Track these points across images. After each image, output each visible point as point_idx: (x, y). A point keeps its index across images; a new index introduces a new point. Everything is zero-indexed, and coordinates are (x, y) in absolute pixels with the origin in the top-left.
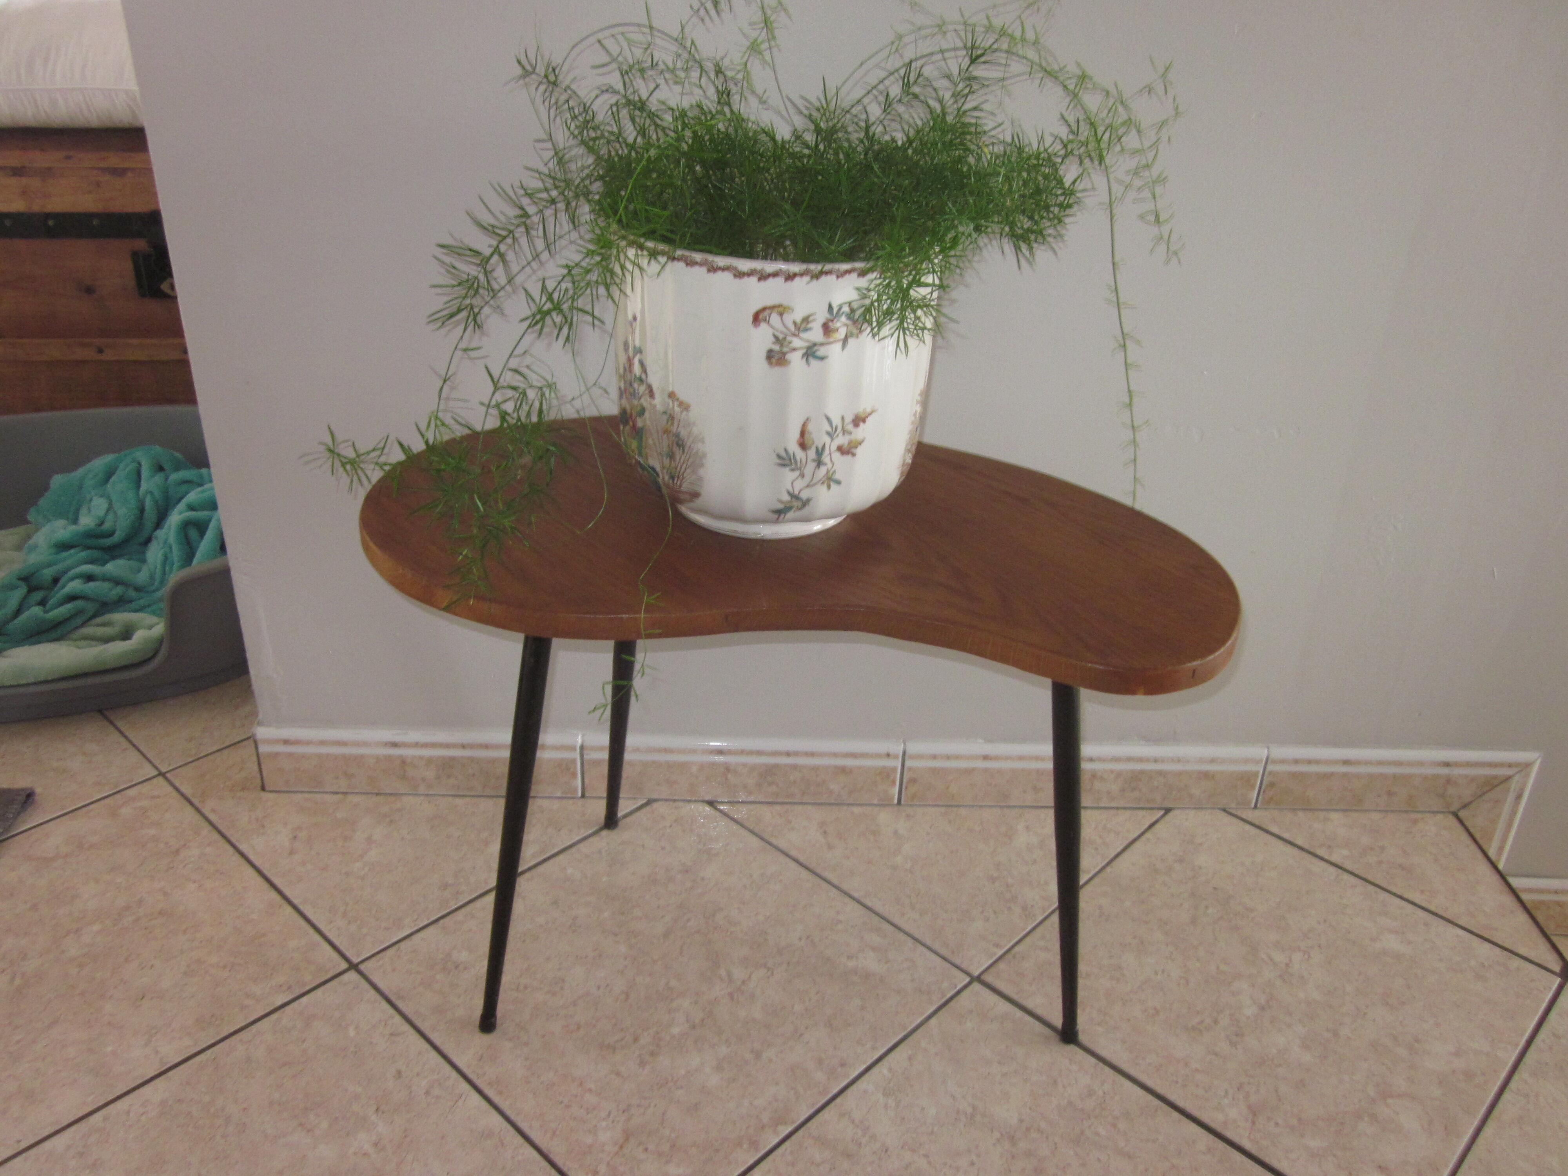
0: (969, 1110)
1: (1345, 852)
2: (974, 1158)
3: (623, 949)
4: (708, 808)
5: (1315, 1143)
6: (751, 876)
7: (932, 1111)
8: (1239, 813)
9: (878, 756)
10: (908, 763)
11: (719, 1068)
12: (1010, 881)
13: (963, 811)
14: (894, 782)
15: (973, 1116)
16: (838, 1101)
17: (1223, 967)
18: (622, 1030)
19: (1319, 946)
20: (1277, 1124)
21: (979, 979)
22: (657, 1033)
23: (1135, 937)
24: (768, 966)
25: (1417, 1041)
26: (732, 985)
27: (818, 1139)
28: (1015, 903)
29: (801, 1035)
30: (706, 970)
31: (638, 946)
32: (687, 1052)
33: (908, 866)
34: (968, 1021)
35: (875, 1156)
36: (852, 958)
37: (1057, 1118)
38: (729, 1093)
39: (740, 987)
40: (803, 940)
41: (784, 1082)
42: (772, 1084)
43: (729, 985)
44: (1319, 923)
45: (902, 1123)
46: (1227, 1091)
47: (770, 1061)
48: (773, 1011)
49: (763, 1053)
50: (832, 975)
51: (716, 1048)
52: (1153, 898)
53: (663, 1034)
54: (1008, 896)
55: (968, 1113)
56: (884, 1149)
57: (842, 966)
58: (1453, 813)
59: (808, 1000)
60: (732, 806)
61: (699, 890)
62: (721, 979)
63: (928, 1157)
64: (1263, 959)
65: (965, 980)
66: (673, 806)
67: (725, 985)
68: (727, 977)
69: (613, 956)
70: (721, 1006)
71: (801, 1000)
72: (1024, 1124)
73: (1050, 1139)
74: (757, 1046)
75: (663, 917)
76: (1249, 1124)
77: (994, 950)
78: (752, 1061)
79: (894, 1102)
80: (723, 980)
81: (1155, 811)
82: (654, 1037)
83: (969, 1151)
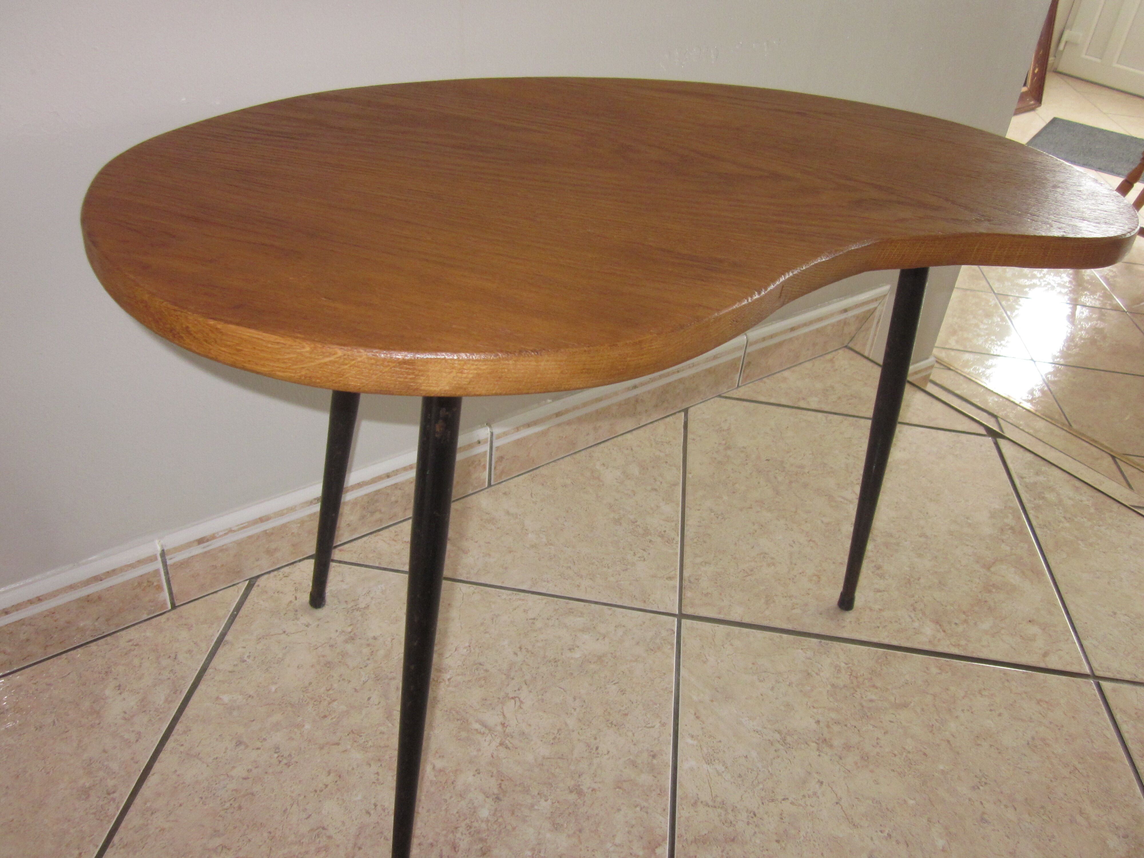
0: (777, 736)
1: (815, 399)
2: (817, 777)
3: (357, 755)
5: (986, 625)
7: (754, 754)
8: (731, 395)
9: (470, 446)
10: (495, 445)
11: (556, 827)
12: (632, 517)
13: (543, 471)
14: (484, 467)
15: (784, 740)
16: (679, 792)
17: (826, 520)
18: (432, 845)
20: (956, 624)
21: (681, 616)
22: (469, 827)
23: (754, 524)
24: (511, 696)
25: (968, 518)
26: (495, 733)
27: (695, 841)
28: (651, 535)
29: (597, 748)
30: (459, 732)
31: (370, 743)
32: (514, 829)
33: (544, 540)
34: (708, 657)
35: (751, 826)
36: (573, 649)
37: (836, 704)
38: (587, 847)
39: (504, 732)
40: (519, 653)
41: (623, 804)
42: (615, 813)
43: (493, 735)
44: (846, 458)
45: (743, 781)
46: (910, 616)
47: (594, 790)
48: (554, 739)
49: (581, 787)
50: (572, 674)
51: (536, 807)
52: (737, 485)
53: (475, 824)
54: (641, 531)
55: (779, 739)
56: (752, 814)
57: (572, 661)
58: (846, 347)
59: (573, 710)
60: (341, 550)
61: (382, 652)
62: (480, 733)
63: (788, 799)
64: (841, 502)
65: (674, 621)
66: (281, 576)
67: (489, 738)
68: (484, 729)
69: (353, 769)
70: (504, 761)
71: (567, 714)
72: (821, 724)
73: (849, 725)
74: (571, 783)
75: (369, 699)
76: (943, 634)
77: (671, 583)
78: (579, 800)
79: (721, 765)
80: (484, 734)
81: (678, 415)
82: (470, 833)
83: (810, 773)
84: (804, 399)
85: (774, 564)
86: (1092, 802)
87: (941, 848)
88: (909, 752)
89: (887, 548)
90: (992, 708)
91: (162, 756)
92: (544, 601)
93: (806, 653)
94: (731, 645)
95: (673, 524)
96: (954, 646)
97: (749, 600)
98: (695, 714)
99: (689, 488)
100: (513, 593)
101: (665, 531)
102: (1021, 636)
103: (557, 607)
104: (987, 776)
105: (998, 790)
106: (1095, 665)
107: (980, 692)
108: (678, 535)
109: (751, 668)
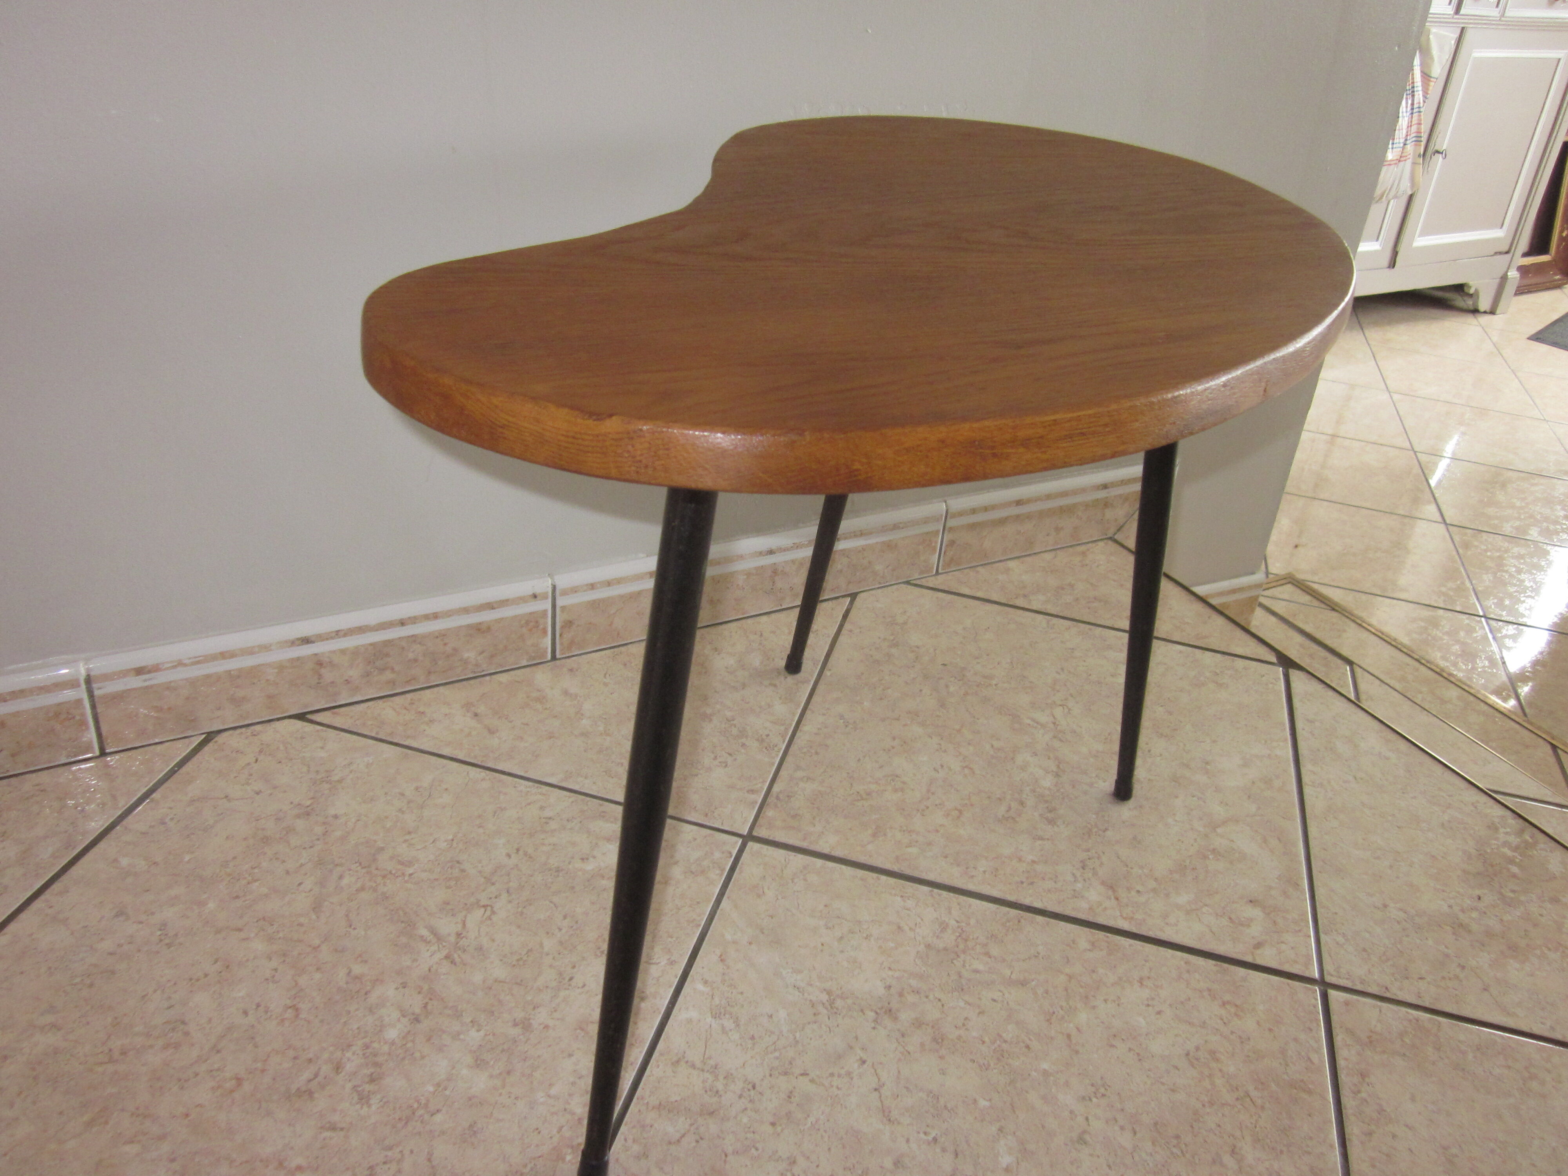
0: (824, 997)
1: (1041, 597)
2: (861, 1054)
3: (259, 946)
4: (299, 724)
5: (1183, 899)
6: (403, 795)
7: (782, 1014)
8: (923, 582)
9: (522, 600)
10: (560, 602)
11: (479, 1064)
12: (729, 714)
14: (545, 632)
15: (832, 1003)
16: (660, 1046)
17: (996, 744)
18: (310, 1061)
19: (1071, 695)
20: (1138, 892)
21: (749, 838)
22: (366, 1047)
23: (894, 738)
24: (482, 903)
25: (1207, 763)
26: (444, 944)
27: (659, 1107)
28: (747, 737)
29: (571, 979)
30: (399, 937)
31: (281, 935)
32: (423, 1057)
33: (601, 728)
34: (766, 890)
35: (743, 1100)
36: (587, 859)
37: (924, 969)
38: (510, 1093)
39: (457, 944)
40: (513, 856)
41: (578, 1049)
42: (564, 1058)
43: (441, 946)
44: (1057, 673)
45: (754, 1044)
46: (1073, 874)
47: (547, 1027)
48: (518, 960)
49: (531, 1021)
50: (573, 888)
51: (462, 1037)
52: (889, 691)
53: (375, 1045)
54: (735, 731)
55: (825, 1001)
56: (750, 1086)
57: (580, 873)
58: (1110, 538)
59: (557, 930)
60: (334, 713)
61: (338, 833)
62: (425, 941)
63: (807, 1074)
64: (1029, 725)
65: (736, 843)
66: (249, 734)
67: (434, 948)
68: (432, 936)
69: (248, 960)
70: (442, 977)
71: (548, 933)
72: (893, 990)
73: (931, 997)
74: (519, 1015)
75: (300, 884)
76: (1114, 901)
77: (753, 797)
78: (521, 1037)
79: (731, 1021)
80: (429, 942)
81: (841, 600)
82: (364, 1054)
83: (851, 1048)
84: (1025, 596)
85: (902, 790)
86: (1257, 1140)
87: (1004, 1166)
88: (1005, 1041)
89: (1074, 787)
90: (1150, 1002)
91: (23, 916)
92: (571, 800)
93: (904, 901)
94: (805, 880)
95: (782, 728)
96: (1125, 918)
97: (851, 829)
98: (721, 956)
99: (821, 687)
100: (534, 786)
101: (768, 735)
102: (1230, 918)
103: (585, 808)
104: (1109, 1086)
105: (1118, 1105)
106: (1328, 967)
107: (1141, 981)
108: (784, 742)
109: (821, 911)
